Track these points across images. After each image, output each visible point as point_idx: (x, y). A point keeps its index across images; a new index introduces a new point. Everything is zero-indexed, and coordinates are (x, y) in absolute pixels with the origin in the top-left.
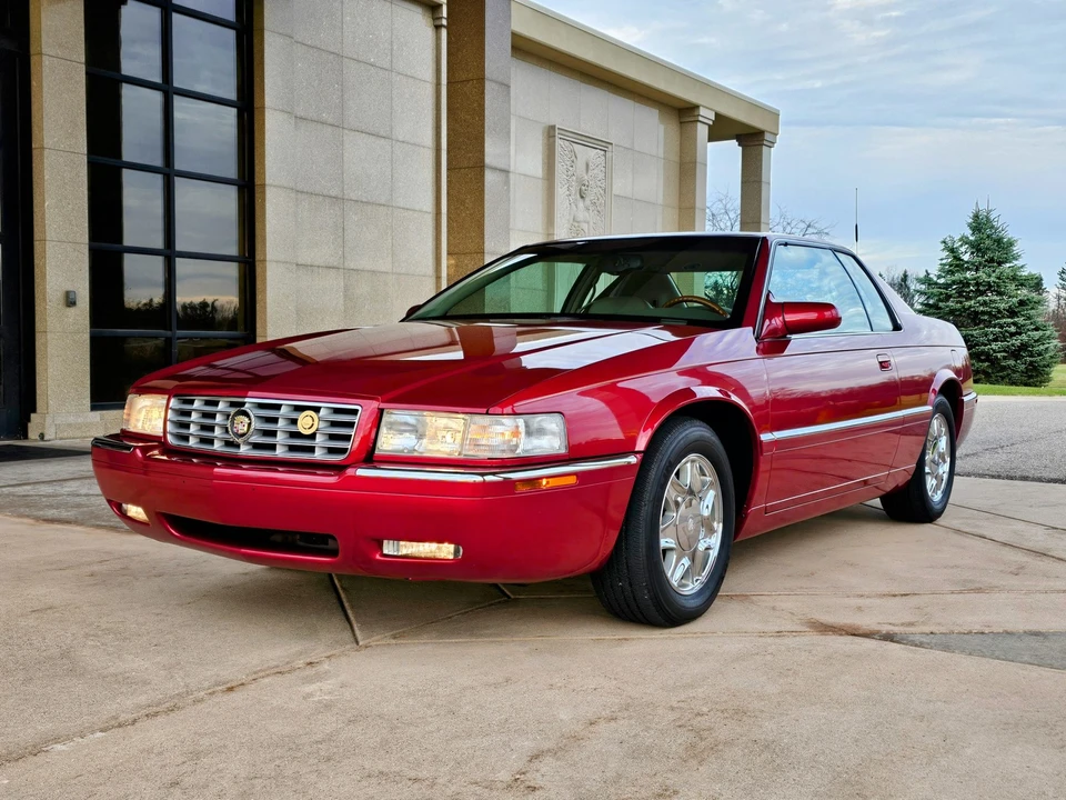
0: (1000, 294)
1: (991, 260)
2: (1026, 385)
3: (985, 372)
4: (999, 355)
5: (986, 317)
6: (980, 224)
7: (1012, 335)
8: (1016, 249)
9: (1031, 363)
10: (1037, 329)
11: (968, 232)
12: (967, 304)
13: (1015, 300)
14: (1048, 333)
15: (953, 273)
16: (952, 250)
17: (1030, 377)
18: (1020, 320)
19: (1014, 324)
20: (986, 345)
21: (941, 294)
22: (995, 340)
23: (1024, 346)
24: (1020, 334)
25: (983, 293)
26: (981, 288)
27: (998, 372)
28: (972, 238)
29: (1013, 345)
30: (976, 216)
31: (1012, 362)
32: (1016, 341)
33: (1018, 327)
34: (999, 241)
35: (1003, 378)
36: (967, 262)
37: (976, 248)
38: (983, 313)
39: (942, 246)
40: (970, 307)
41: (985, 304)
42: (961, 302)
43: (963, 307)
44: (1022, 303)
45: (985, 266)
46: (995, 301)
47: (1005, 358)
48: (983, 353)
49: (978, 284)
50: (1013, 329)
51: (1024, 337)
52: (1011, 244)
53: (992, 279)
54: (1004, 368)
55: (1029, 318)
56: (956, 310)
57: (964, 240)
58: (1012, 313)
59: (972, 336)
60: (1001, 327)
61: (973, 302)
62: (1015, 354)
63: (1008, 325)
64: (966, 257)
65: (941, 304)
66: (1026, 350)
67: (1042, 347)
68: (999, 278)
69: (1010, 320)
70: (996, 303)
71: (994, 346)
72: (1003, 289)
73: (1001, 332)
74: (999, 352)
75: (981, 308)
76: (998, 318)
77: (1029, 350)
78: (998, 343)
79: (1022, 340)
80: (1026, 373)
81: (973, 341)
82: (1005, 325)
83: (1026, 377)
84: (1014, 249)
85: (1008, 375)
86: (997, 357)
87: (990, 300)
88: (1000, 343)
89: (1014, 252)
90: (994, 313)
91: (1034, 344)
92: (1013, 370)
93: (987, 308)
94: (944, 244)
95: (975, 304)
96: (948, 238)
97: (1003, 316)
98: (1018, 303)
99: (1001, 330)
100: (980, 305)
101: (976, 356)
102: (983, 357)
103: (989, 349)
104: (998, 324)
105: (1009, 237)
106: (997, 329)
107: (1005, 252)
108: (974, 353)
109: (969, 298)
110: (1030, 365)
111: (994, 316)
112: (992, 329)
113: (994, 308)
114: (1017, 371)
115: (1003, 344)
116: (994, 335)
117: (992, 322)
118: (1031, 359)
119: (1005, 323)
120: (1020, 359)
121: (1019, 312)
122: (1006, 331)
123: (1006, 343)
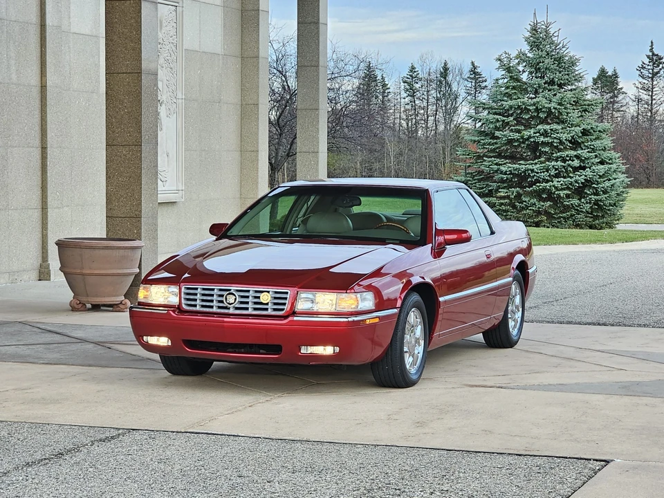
1: (552, 82)
2: (591, 227)
3: (547, 213)
4: (562, 193)
5: (547, 149)
6: (539, 38)
7: (576, 169)
9: (596, 203)
10: (602, 163)
11: (526, 48)
12: (526, 133)
13: (578, 129)
14: (614, 166)
15: (509, 96)
16: (509, 70)
17: (596, 217)
18: (584, 153)
19: (578, 157)
20: (547, 181)
21: (498, 121)
22: (557, 176)
23: (588, 183)
24: (584, 168)
25: (544, 121)
26: (541, 115)
27: (562, 212)
28: (530, 55)
29: (576, 182)
30: (534, 29)
31: (575, 201)
32: (580, 177)
33: (582, 161)
34: (559, 60)
35: (566, 220)
36: (525, 84)
37: (536, 67)
38: (544, 144)
39: (498, 64)
40: (530, 137)
41: (545, 134)
42: (519, 131)
43: (522, 137)
44: (585, 133)
45: (545, 89)
46: (555, 131)
47: (568, 196)
48: (544, 190)
49: (537, 110)
50: (576, 163)
51: (588, 172)
52: (573, 63)
53: (553, 105)
54: (567, 208)
55: (594, 150)
56: (515, 140)
57: (521, 57)
58: (575, 144)
59: (532, 171)
60: (564, 161)
61: (532, 131)
62: (579, 192)
63: (571, 158)
64: (524, 77)
65: (497, 133)
66: (590, 187)
67: (607, 184)
68: (560, 104)
69: (573, 153)
70: (558, 133)
71: (556, 182)
72: (565, 117)
73: (564, 167)
74: (562, 189)
75: (542, 139)
76: (560, 150)
77: (594, 187)
78: (560, 179)
79: (586, 176)
80: (591, 214)
81: (533, 177)
82: (568, 159)
83: (592, 217)
84: (577, 69)
85: (572, 215)
86: (559, 195)
87: (551, 130)
88: (562, 179)
89: (577, 73)
90: (555, 145)
91: (599, 180)
92: (577, 210)
93: (548, 139)
94: (499, 62)
95: (534, 133)
96: (504, 55)
97: (565, 148)
98: (581, 133)
99: (563, 164)
100: (541, 135)
101: (538, 195)
102: (544, 196)
103: (550, 186)
104: (561, 157)
105: (571, 54)
106: (560, 163)
107: (566, 73)
108: (535, 191)
109: (528, 126)
110: (595, 204)
111: (556, 147)
112: (553, 163)
113: (555, 138)
114: (582, 212)
115: (565, 180)
116: (556, 169)
117: (554, 155)
118: (596, 197)
119: (567, 156)
120: (584, 197)
121: (583, 142)
122: (569, 165)
123: (569, 179)
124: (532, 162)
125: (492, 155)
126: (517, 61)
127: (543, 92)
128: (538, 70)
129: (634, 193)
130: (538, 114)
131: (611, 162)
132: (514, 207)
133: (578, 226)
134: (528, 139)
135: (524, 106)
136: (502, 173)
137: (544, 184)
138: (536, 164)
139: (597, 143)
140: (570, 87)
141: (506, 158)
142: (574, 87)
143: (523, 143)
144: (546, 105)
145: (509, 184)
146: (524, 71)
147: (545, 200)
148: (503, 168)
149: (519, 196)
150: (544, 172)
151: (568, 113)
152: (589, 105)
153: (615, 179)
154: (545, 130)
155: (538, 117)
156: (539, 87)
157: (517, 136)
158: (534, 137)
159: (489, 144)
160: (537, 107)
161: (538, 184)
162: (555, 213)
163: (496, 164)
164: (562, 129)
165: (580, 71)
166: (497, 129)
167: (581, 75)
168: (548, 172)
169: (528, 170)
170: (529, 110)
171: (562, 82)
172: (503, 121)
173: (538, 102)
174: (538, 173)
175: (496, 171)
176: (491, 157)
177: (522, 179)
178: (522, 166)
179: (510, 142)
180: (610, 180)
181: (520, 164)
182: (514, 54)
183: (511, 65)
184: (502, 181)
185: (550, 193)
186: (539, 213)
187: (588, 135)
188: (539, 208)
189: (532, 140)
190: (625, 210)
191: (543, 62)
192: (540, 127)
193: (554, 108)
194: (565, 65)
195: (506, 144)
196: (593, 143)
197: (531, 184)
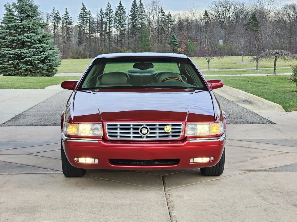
1: (28, 16)
3: (30, 71)
4: (36, 62)
5: (29, 44)
7: (41, 52)
8: (39, 10)
10: (50, 49)
12: (20, 37)
13: (41, 35)
14: (55, 51)
15: (10, 21)
16: (9, 10)
17: (49, 72)
18: (45, 45)
19: (42, 47)
20: (30, 57)
21: (7, 32)
22: (34, 55)
23: (46, 58)
24: (44, 51)
25: (26, 32)
26: (26, 30)
27: (36, 70)
28: (18, 4)
29: (42, 57)
31: (41, 65)
32: (43, 55)
33: (44, 49)
34: (31, 6)
35: (38, 73)
36: (16, 16)
38: (28, 42)
39: (4, 8)
40: (22, 39)
41: (28, 37)
42: (15, 36)
43: (18, 39)
44: (44, 37)
45: (26, 19)
47: (38, 63)
48: (29, 61)
49: (24, 27)
50: (41, 49)
51: (46, 53)
52: (36, 8)
53: (30, 25)
54: (38, 68)
55: (47, 44)
57: (14, 5)
58: (40, 42)
59: (23, 53)
60: (36, 48)
61: (22, 36)
62: (43, 61)
63: (39, 47)
64: (15, 14)
65: (7, 37)
66: (47, 59)
67: (54, 58)
68: (33, 25)
69: (40, 45)
70: (33, 37)
71: (34, 58)
72: (35, 30)
73: (36, 51)
74: (36, 61)
75: (27, 39)
76: (34, 44)
77: (49, 60)
78: (35, 56)
79: (46, 55)
80: (48, 70)
81: (24, 55)
82: (38, 48)
83: (48, 72)
84: (38, 10)
85: (40, 71)
86: (35, 63)
87: (30, 36)
88: (36, 56)
89: (38, 12)
90: (32, 42)
91: (51, 56)
92: (42, 69)
93: (29, 39)
94: (5, 7)
95: (23, 37)
96: (7, 4)
97: (36, 43)
98: (42, 37)
99: (36, 50)
100: (26, 38)
101: (26, 63)
102: (29, 63)
103: (31, 59)
104: (35, 47)
105: (35, 4)
106: (35, 50)
107: (34, 12)
108: (25, 61)
109: (20, 34)
110: (49, 66)
111: (33, 43)
112: (32, 50)
113: (32, 39)
114: (44, 69)
115: (37, 56)
116: (33, 52)
117: (32, 46)
118: (50, 63)
119: (38, 47)
120: (45, 64)
121: (43, 41)
122: (38, 50)
123: (39, 56)
124: (23, 49)
125: (4, 46)
126: (12, 7)
127: (25, 20)
128: (22, 10)
129: (64, 62)
130: (24, 29)
131: (53, 49)
132: (15, 68)
133: (42, 75)
134: (21, 40)
135: (18, 26)
136: (10, 54)
137: (29, 58)
138: (24, 50)
139: (49, 41)
140: (35, 18)
141: (11, 48)
142: (37, 18)
143: (19, 41)
144: (28, 25)
145: (13, 59)
146: (15, 11)
147: (30, 65)
148: (11, 52)
149: (18, 64)
150: (28, 53)
151: (36, 29)
152: (43, 25)
153: (56, 56)
154: (28, 36)
155: (24, 30)
156: (23, 18)
157: (16, 38)
158: (23, 39)
159: (3, 42)
160: (23, 26)
161: (26, 59)
162: (33, 71)
163: (7, 50)
164: (35, 35)
165: (39, 11)
166: (6, 35)
167: (40, 13)
168: (30, 53)
169: (21, 53)
170: (20, 27)
171: (33, 16)
172: (9, 32)
173: (24, 24)
174: (26, 54)
175: (7, 54)
176: (4, 48)
177: (19, 57)
178: (19, 51)
179: (13, 41)
180: (54, 56)
181: (18, 50)
182: (11, 4)
183: (10, 8)
184: (10, 57)
185: (31, 62)
186: (26, 70)
187: (44, 38)
188: (27, 68)
189: (23, 40)
190: (59, 69)
191: (24, 7)
192: (25, 34)
193: (31, 27)
194: (33, 9)
195: (10, 42)
196: (47, 41)
197: (23, 59)
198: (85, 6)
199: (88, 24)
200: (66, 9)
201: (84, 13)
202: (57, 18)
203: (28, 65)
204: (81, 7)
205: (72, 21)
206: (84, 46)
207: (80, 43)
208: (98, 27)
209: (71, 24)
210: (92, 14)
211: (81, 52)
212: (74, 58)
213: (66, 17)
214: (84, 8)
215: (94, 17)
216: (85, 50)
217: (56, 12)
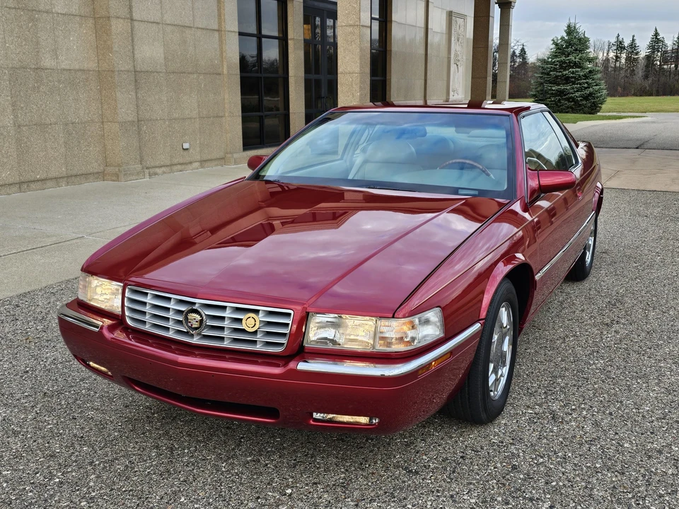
0: (579, 67)
1: (576, 50)
2: (590, 114)
3: (571, 108)
4: (579, 99)
5: (573, 80)
6: (571, 30)
7: (586, 88)
9: (594, 103)
10: (596, 85)
11: (565, 35)
12: (564, 73)
13: (587, 70)
14: (602, 87)
15: (556, 56)
16: (557, 44)
17: (593, 109)
18: (590, 81)
19: (587, 83)
20: (573, 94)
21: (552, 67)
22: (577, 91)
23: (591, 94)
24: (589, 88)
25: (572, 67)
26: (572, 65)
27: (578, 107)
28: (566, 38)
29: (585, 94)
30: (569, 26)
31: (584, 102)
32: (587, 92)
33: (588, 85)
34: (580, 40)
35: (580, 110)
38: (572, 77)
39: (552, 42)
41: (573, 73)
42: (560, 72)
44: (590, 72)
45: (573, 53)
47: (581, 100)
48: (571, 97)
49: (570, 62)
50: (586, 85)
51: (591, 89)
52: (587, 40)
53: (577, 60)
54: (580, 105)
55: (593, 80)
56: (559, 76)
57: (562, 38)
58: (586, 77)
59: (567, 89)
60: (580, 84)
62: (586, 98)
63: (584, 83)
65: (551, 73)
66: (591, 96)
67: (599, 94)
68: (580, 59)
69: (585, 81)
70: (578, 72)
71: (577, 94)
72: (582, 65)
73: (580, 87)
74: (579, 97)
75: (572, 75)
76: (579, 80)
77: (593, 96)
79: (590, 91)
80: (590, 107)
81: (567, 92)
84: (588, 43)
85: (582, 108)
86: (577, 99)
87: (576, 71)
89: (587, 45)
90: (577, 77)
91: (595, 93)
92: (585, 106)
93: (574, 75)
95: (568, 72)
96: (555, 38)
97: (581, 79)
100: (571, 73)
101: (568, 100)
102: (571, 100)
103: (574, 96)
105: (586, 37)
108: (567, 98)
109: (565, 70)
111: (577, 79)
112: (576, 86)
113: (577, 75)
114: (587, 107)
115: (581, 93)
116: (577, 88)
117: (576, 82)
118: (594, 100)
119: (582, 82)
120: (588, 101)
121: (589, 76)
122: (583, 86)
124: (566, 85)
125: (548, 82)
126: (560, 41)
129: (609, 100)
131: (599, 85)
132: (557, 105)
133: (585, 113)
134: (565, 75)
135: (564, 61)
136: (553, 90)
137: (571, 95)
138: (568, 86)
139: (595, 76)
140: (583, 52)
141: (554, 84)
142: (585, 52)
143: (563, 77)
144: (574, 60)
145: (555, 95)
147: (571, 102)
148: (553, 88)
149: (559, 100)
150: (571, 89)
151: (583, 63)
152: (592, 59)
153: (602, 92)
154: (573, 71)
155: (570, 65)
159: (547, 78)
162: (575, 108)
163: (550, 87)
164: (580, 70)
166: (551, 71)
168: (573, 89)
169: (565, 89)
170: (566, 62)
171: (581, 49)
172: (554, 67)
174: (569, 90)
177: (561, 93)
179: (557, 77)
181: (561, 87)
182: (559, 38)
183: (558, 42)
184: (552, 94)
185: (573, 99)
186: (568, 108)
188: (568, 105)
189: (567, 75)
190: (604, 106)
191: (573, 41)
192: (570, 70)
194: (583, 42)
197: (565, 95)
198: (658, 31)
199: (659, 54)
200: (634, 36)
201: (656, 41)
202: (621, 48)
203: (569, 102)
204: (653, 33)
205: (639, 50)
206: (650, 82)
207: (646, 77)
208: (672, 57)
209: (637, 54)
210: (666, 42)
211: (646, 88)
212: (637, 96)
213: (633, 45)
214: (656, 34)
215: (668, 45)
216: (651, 86)
217: (621, 39)
